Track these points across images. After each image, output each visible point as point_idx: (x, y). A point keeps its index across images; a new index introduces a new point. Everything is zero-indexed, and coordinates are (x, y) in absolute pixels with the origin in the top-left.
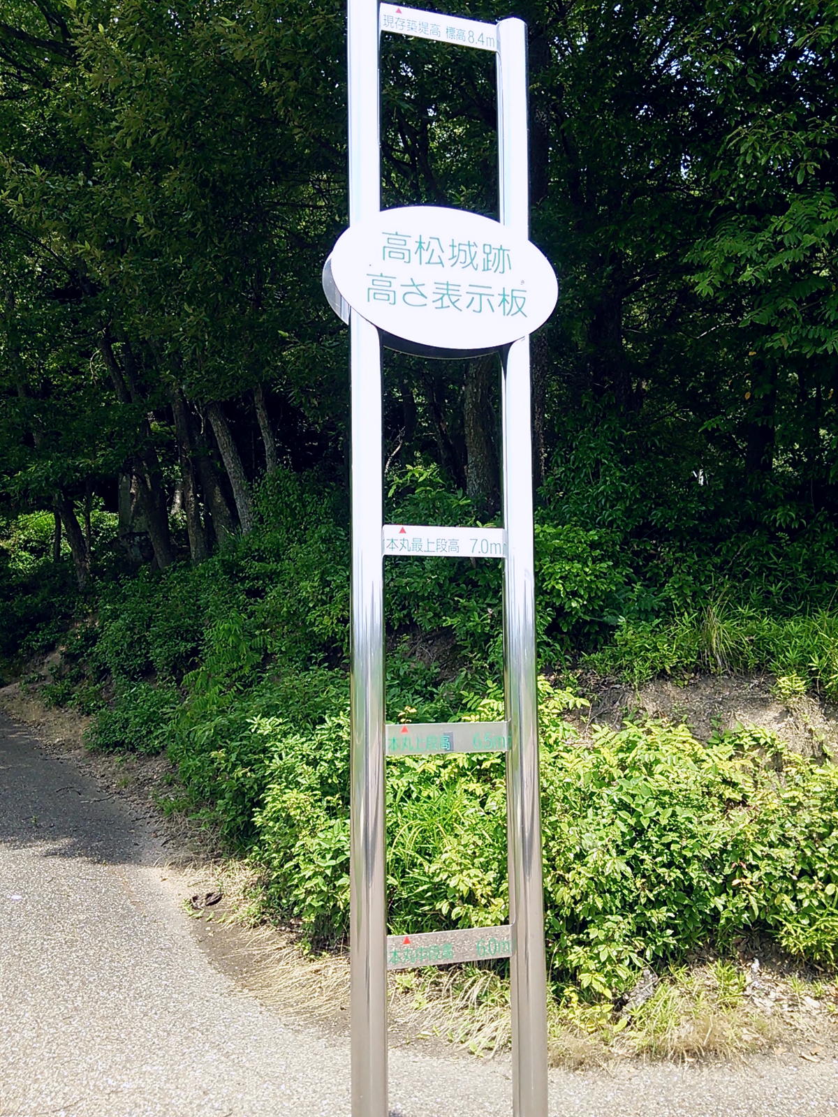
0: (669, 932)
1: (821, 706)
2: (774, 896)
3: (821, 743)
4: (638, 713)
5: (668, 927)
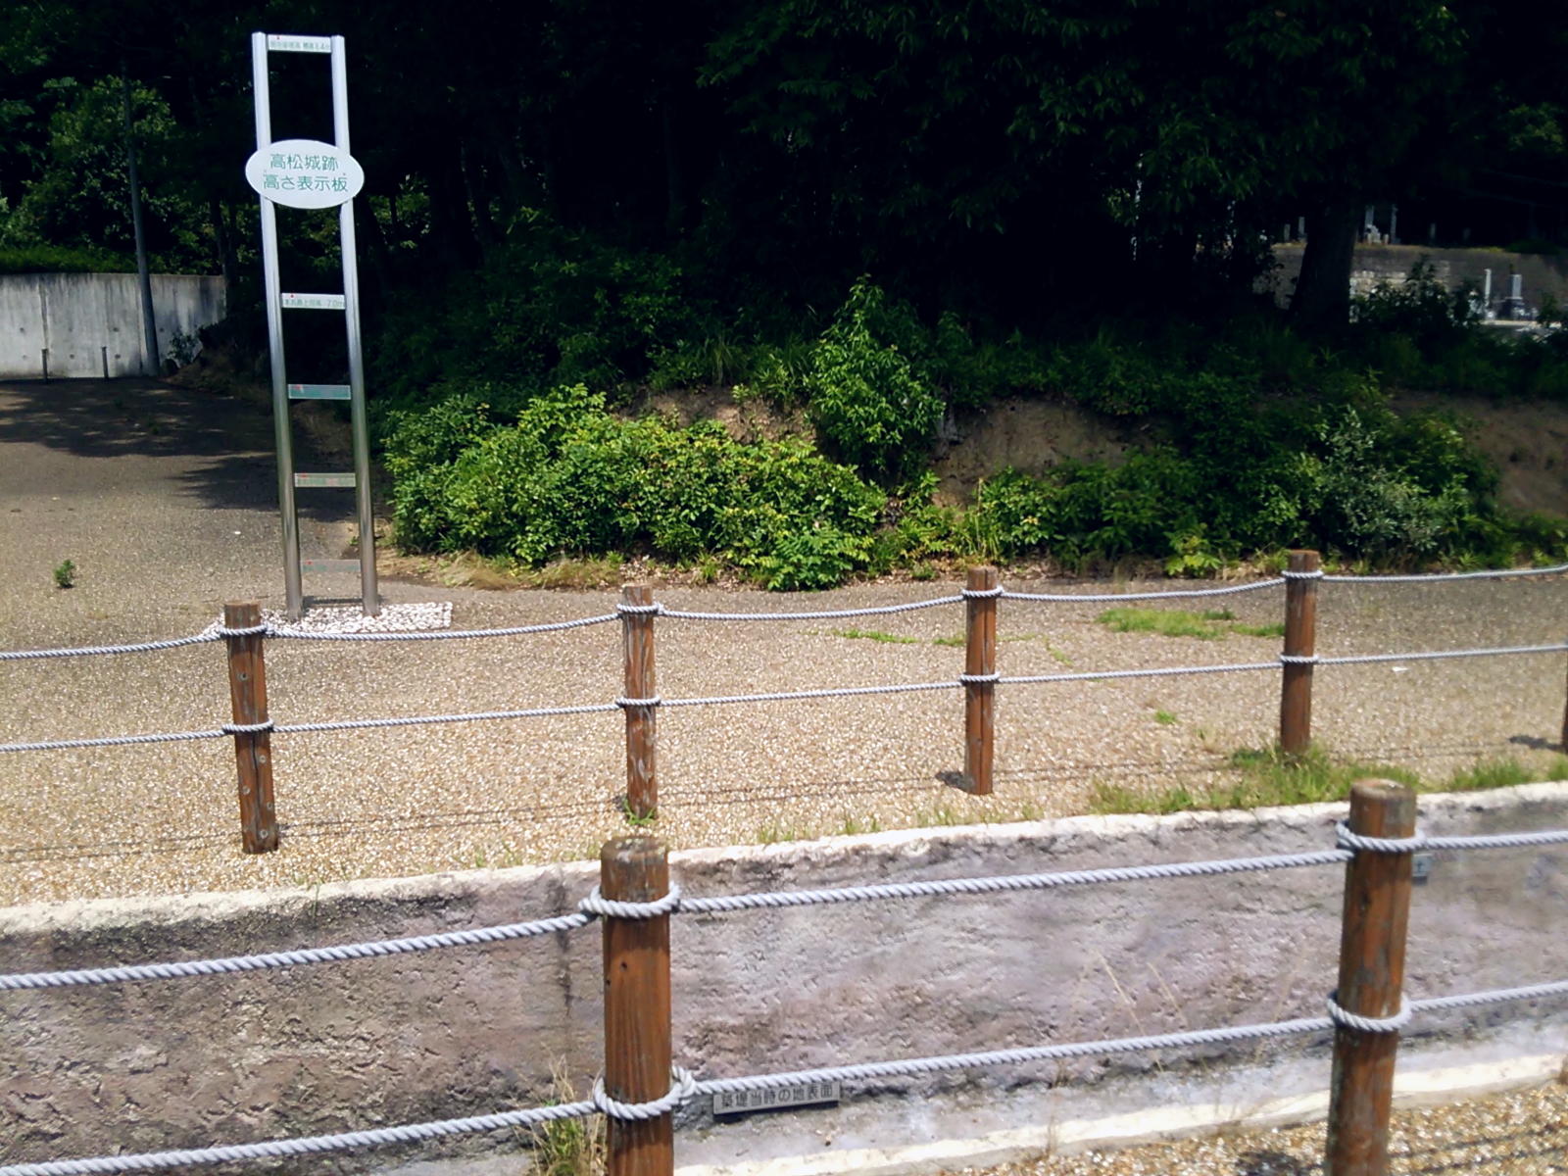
1: (769, 408)
4: (647, 412)
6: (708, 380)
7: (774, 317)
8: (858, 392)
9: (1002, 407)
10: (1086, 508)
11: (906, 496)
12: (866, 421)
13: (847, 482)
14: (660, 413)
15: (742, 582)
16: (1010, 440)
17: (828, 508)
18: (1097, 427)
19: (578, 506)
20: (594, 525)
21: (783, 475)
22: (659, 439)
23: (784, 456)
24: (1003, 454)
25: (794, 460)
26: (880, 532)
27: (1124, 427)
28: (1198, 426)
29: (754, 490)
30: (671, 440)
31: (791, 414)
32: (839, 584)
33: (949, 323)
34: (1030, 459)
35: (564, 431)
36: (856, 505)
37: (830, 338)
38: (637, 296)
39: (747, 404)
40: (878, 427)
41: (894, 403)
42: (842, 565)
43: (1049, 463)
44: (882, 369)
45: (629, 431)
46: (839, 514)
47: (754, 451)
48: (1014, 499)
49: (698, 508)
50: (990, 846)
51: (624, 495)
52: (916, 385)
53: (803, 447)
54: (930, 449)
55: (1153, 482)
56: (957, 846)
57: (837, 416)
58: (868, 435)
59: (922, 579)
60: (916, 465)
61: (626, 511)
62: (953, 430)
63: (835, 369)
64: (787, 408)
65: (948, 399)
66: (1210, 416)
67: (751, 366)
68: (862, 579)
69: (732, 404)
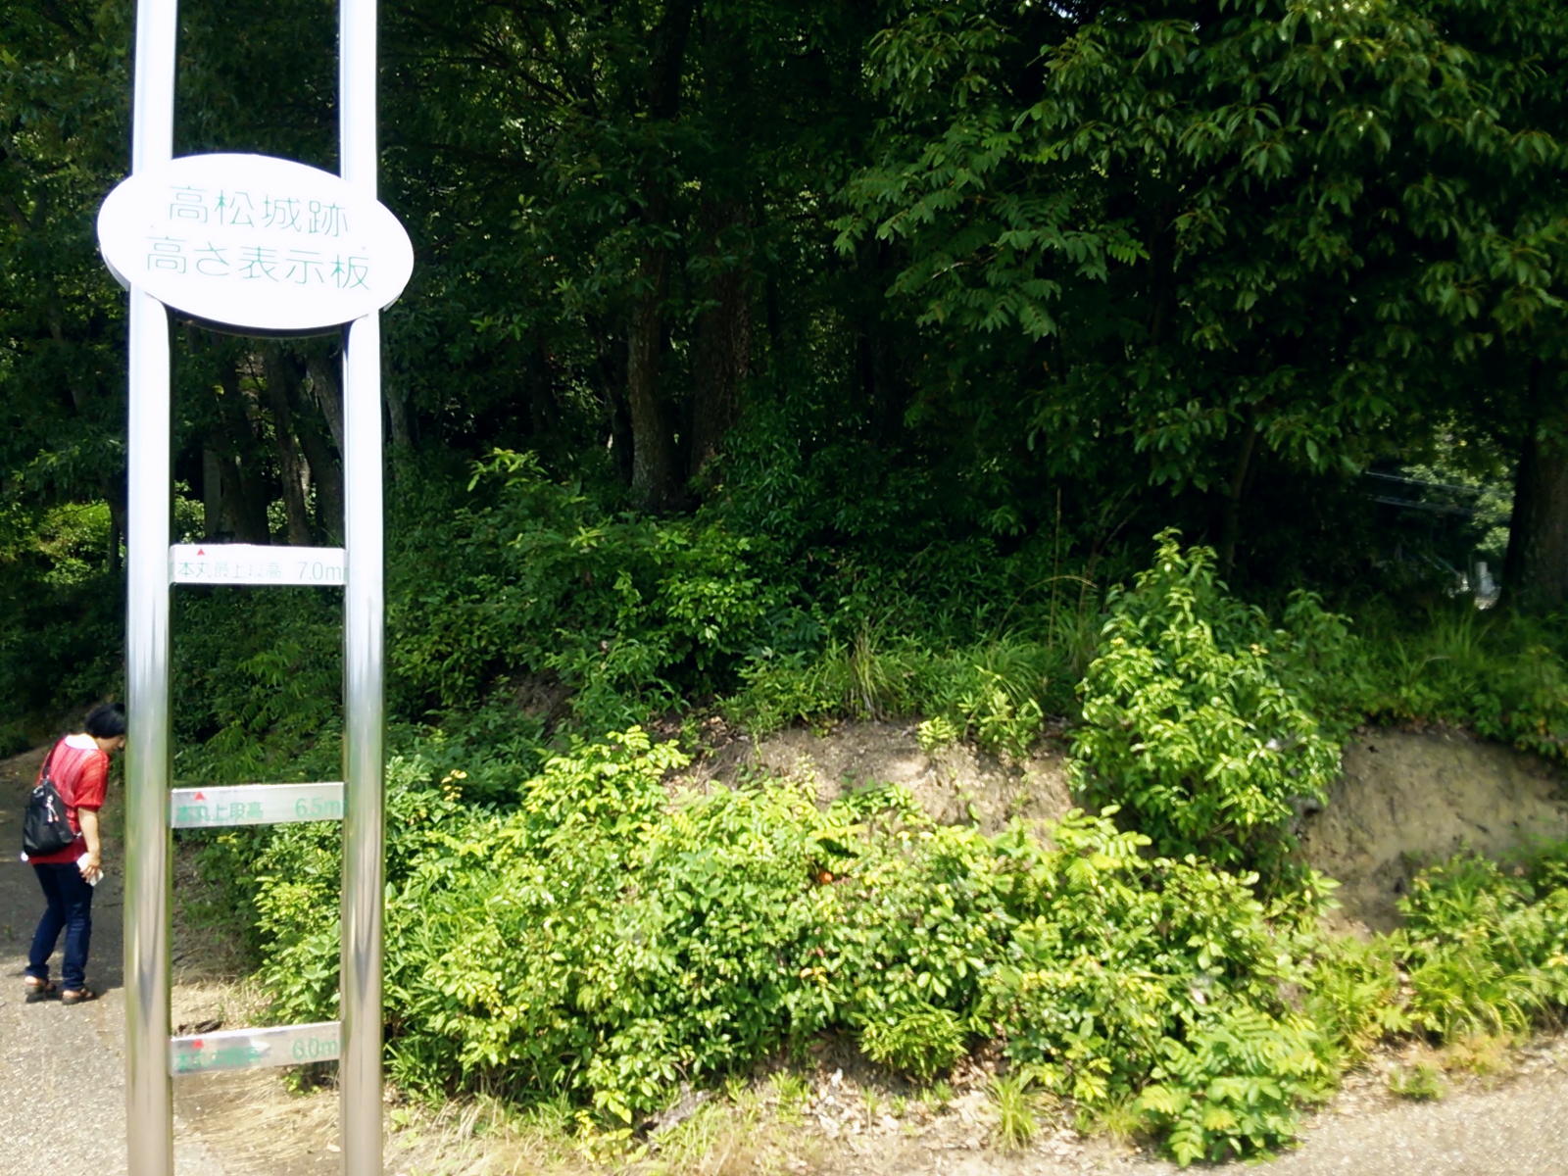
0: (726, 1037)
1: (977, 757)
2: (856, 989)
3: (968, 804)
4: (758, 771)
5: (724, 1031)
9: (1356, 748)
20: (737, 1017)
25: (1108, 861)
43: (1458, 841)
59: (1416, 1096)
69: (911, 753)
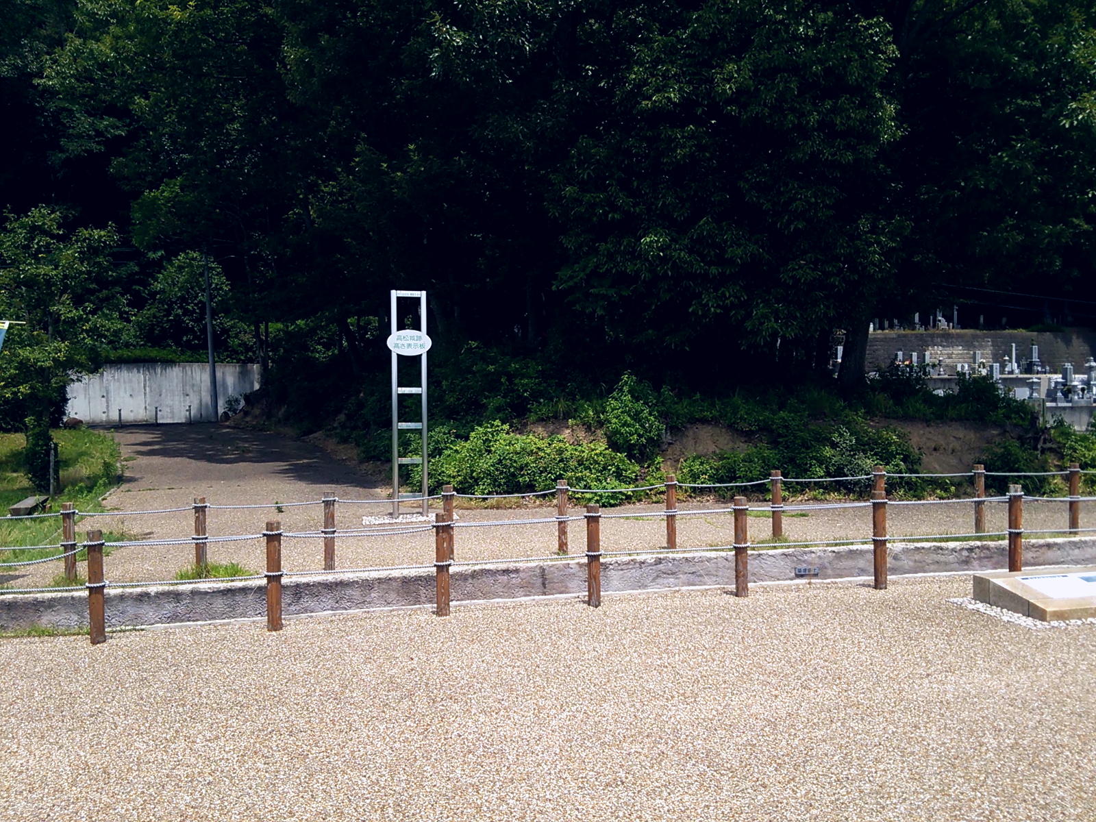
1: (584, 429)
2: (534, 477)
5: (505, 484)
6: (556, 417)
7: (584, 388)
8: (626, 421)
9: (692, 428)
10: (729, 471)
11: (648, 467)
12: (630, 433)
13: (622, 461)
14: (534, 432)
15: (576, 505)
16: (696, 442)
17: (614, 472)
18: (736, 435)
19: (502, 473)
20: (508, 482)
21: (593, 458)
22: (535, 444)
23: (593, 450)
24: (693, 448)
25: (598, 451)
26: (637, 483)
27: (748, 436)
28: (780, 435)
29: (580, 465)
30: (540, 444)
31: (595, 432)
32: (620, 504)
33: (666, 391)
34: (705, 450)
35: (490, 441)
36: (626, 471)
37: (613, 398)
38: (521, 379)
39: (575, 427)
40: (635, 436)
41: (642, 426)
42: (620, 496)
43: (714, 452)
44: (636, 411)
45: (522, 441)
46: (619, 475)
47: (580, 448)
48: (697, 467)
49: (555, 473)
50: (674, 560)
51: (521, 468)
52: (652, 418)
53: (601, 446)
54: (659, 446)
55: (759, 460)
56: (663, 559)
57: (616, 432)
58: (631, 440)
59: (656, 502)
60: (653, 453)
61: (523, 475)
62: (670, 438)
63: (616, 412)
64: (593, 429)
65: (667, 424)
66: (785, 431)
67: (576, 410)
68: (629, 503)
69: (567, 428)
